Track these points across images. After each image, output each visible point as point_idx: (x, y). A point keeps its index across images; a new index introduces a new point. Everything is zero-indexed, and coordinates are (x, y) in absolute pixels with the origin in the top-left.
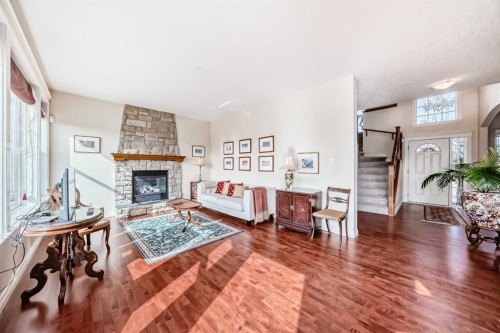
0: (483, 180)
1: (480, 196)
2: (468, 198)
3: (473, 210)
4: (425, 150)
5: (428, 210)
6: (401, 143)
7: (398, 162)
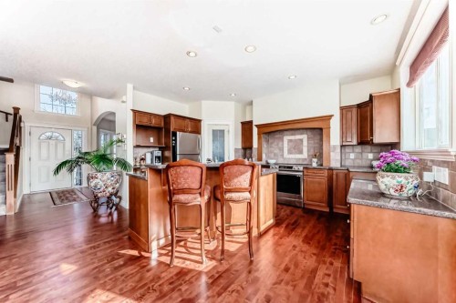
0: (102, 163)
1: (99, 175)
2: (92, 178)
3: (96, 186)
4: (50, 138)
5: (55, 196)
6: (21, 128)
7: (18, 148)
